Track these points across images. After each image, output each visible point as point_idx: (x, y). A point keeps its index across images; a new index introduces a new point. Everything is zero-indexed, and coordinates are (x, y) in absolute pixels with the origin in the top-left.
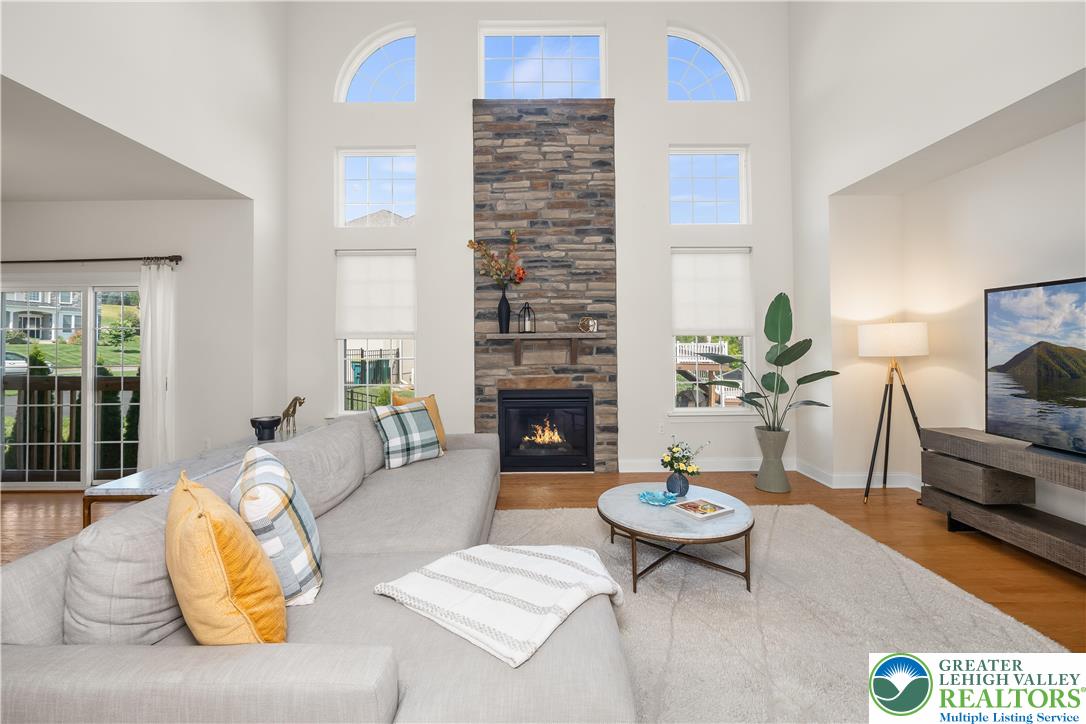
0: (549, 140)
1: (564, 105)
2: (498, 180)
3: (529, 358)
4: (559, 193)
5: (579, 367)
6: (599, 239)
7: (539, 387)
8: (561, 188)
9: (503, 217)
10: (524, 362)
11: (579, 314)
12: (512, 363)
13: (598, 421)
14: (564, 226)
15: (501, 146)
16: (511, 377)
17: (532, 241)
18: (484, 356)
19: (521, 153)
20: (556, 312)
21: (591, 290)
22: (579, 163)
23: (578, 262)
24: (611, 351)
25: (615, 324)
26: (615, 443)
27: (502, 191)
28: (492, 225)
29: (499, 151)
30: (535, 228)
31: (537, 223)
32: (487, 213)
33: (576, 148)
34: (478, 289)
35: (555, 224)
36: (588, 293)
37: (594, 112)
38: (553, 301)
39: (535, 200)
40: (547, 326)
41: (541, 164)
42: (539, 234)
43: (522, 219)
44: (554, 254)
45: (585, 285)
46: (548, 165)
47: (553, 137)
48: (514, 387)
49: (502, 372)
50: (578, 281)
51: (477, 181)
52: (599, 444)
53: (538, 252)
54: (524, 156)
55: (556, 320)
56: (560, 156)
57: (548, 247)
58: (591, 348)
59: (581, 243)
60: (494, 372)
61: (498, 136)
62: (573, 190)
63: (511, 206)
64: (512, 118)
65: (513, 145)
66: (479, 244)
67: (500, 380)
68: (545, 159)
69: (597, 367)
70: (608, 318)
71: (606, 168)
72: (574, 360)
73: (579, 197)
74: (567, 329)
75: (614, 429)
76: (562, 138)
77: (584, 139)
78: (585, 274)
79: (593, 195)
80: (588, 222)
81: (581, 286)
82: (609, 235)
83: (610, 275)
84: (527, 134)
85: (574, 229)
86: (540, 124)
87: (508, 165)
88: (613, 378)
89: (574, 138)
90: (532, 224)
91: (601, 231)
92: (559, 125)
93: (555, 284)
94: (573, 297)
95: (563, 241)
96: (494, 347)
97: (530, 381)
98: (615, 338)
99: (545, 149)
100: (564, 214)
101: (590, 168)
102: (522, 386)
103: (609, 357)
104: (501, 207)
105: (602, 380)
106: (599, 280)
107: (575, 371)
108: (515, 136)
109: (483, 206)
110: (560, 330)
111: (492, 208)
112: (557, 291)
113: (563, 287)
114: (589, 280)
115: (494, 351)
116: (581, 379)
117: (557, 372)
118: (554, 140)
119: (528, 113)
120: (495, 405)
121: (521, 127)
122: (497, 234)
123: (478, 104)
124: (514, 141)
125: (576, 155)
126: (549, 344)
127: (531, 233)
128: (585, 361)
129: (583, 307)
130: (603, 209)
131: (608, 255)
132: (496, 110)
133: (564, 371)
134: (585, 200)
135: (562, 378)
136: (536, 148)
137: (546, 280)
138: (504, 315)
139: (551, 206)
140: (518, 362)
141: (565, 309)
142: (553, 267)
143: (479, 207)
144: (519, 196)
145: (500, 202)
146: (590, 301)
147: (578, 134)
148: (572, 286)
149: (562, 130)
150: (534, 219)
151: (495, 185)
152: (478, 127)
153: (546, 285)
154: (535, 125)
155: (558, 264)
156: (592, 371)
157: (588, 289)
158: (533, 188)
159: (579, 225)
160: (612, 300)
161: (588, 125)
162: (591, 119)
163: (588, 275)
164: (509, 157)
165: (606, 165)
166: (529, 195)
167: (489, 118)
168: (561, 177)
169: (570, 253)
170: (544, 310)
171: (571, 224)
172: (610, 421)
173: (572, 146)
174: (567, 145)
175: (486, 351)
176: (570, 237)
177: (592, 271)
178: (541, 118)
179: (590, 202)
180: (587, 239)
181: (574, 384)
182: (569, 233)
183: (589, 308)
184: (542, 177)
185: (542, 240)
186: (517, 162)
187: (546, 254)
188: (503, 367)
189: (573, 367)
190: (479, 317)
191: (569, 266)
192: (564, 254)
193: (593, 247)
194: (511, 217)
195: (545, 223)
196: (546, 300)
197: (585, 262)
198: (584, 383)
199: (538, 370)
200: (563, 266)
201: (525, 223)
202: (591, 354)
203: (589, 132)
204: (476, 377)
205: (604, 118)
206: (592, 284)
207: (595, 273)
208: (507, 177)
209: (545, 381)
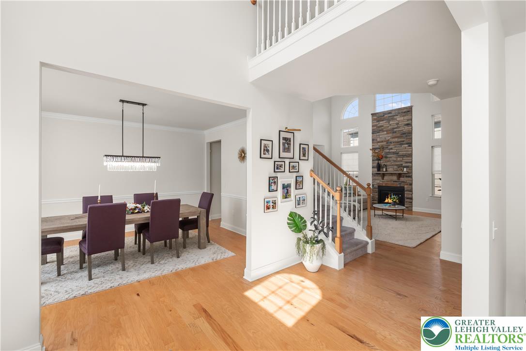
1: (396, 110)
2: (378, 133)
3: (386, 178)
4: (395, 134)
5: (401, 181)
6: (407, 146)
7: (389, 186)
9: (379, 142)
11: (401, 166)
12: (381, 179)
13: (406, 196)
14: (396, 143)
15: (379, 124)
16: (381, 183)
17: (387, 148)
20: (394, 166)
22: (400, 125)
23: (400, 152)
24: (411, 177)
25: (412, 169)
26: (412, 202)
27: (379, 135)
28: (376, 144)
30: (388, 144)
34: (373, 160)
35: (393, 143)
36: (403, 161)
38: (393, 163)
39: (388, 137)
40: (390, 170)
41: (390, 127)
42: (389, 145)
44: (393, 151)
46: (392, 127)
48: (382, 185)
49: (379, 181)
51: (372, 133)
52: (406, 202)
53: (388, 150)
54: (385, 126)
55: (393, 168)
56: (395, 124)
57: (391, 149)
59: (401, 147)
60: (377, 181)
61: (378, 121)
62: (398, 133)
63: (381, 139)
64: (381, 116)
65: (381, 123)
66: (373, 149)
67: (379, 183)
70: (410, 168)
72: (399, 178)
73: (400, 135)
74: (397, 171)
75: (411, 199)
76: (396, 119)
77: (402, 118)
79: (405, 133)
80: (403, 141)
81: (401, 159)
82: (410, 144)
83: (411, 155)
84: (386, 120)
86: (389, 117)
87: (380, 128)
88: (411, 184)
89: (399, 118)
90: (387, 143)
91: (407, 144)
92: (394, 116)
94: (399, 162)
95: (396, 147)
97: (386, 184)
98: (412, 173)
99: (390, 123)
100: (396, 140)
101: (404, 126)
102: (384, 185)
103: (410, 178)
104: (378, 140)
105: (407, 185)
106: (407, 157)
107: (399, 182)
108: (383, 121)
110: (395, 171)
111: (376, 140)
112: (394, 160)
113: (396, 159)
115: (377, 176)
116: (401, 184)
118: (393, 120)
119: (386, 114)
120: (377, 190)
121: (384, 118)
122: (377, 146)
123: (373, 114)
124: (382, 122)
125: (400, 123)
126: (392, 174)
127: (386, 146)
128: (402, 179)
129: (402, 164)
130: (408, 137)
131: (410, 150)
132: (377, 115)
133: (395, 182)
134: (402, 135)
135: (395, 184)
136: (388, 123)
138: (379, 167)
139: (392, 138)
140: (383, 179)
141: (397, 165)
143: (373, 140)
144: (384, 136)
145: (378, 138)
146: (404, 163)
147: (401, 117)
148: (398, 159)
149: (395, 117)
150: (387, 142)
152: (373, 120)
153: (391, 159)
155: (394, 153)
156: (404, 182)
158: (387, 134)
159: (400, 142)
160: (411, 162)
161: (403, 114)
162: (404, 112)
163: (403, 156)
164: (382, 126)
165: (410, 125)
166: (387, 135)
167: (375, 117)
168: (395, 130)
169: (398, 150)
170: (390, 166)
171: (398, 142)
172: (410, 196)
173: (399, 121)
174: (397, 121)
175: (375, 176)
178: (389, 115)
179: (404, 136)
180: (403, 146)
181: (399, 185)
182: (398, 145)
183: (403, 165)
184: (389, 131)
185: (390, 147)
187: (391, 151)
190: (373, 167)
191: (398, 154)
192: (396, 150)
193: (405, 148)
194: (382, 142)
195: (391, 143)
196: (391, 163)
197: (402, 152)
199: (389, 181)
200: (396, 154)
201: (385, 143)
202: (404, 177)
203: (403, 116)
204: (372, 182)
205: (409, 111)
206: (404, 158)
207: (405, 155)
208: (381, 132)
209: (390, 184)
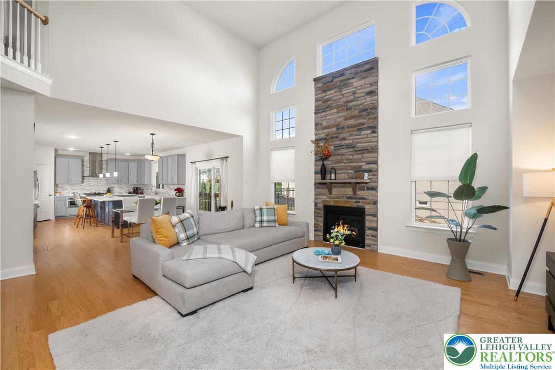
0: (346, 88)
1: (352, 68)
2: (324, 112)
3: (335, 191)
4: (349, 112)
5: (358, 196)
6: (369, 132)
7: (340, 205)
8: (351, 109)
9: (325, 128)
10: (333, 193)
11: (359, 171)
12: (328, 193)
13: (367, 224)
14: (352, 127)
15: (325, 96)
16: (328, 199)
17: (337, 137)
18: (318, 190)
19: (332, 97)
20: (348, 170)
21: (365, 158)
22: (359, 95)
23: (358, 145)
24: (375, 189)
25: (377, 175)
26: (376, 236)
27: (325, 116)
28: (321, 132)
29: (324, 98)
30: (340, 131)
31: (339, 128)
32: (319, 127)
33: (358, 88)
34: (316, 161)
35: (348, 128)
36: (363, 160)
37: (367, 67)
38: (346, 165)
39: (339, 117)
40: (343, 177)
41: (341, 100)
42: (341, 133)
43: (334, 127)
44: (347, 142)
45: (361, 155)
46: (345, 99)
47: (346, 86)
48: (329, 204)
49: (324, 197)
50: (358, 154)
51: (316, 113)
52: (368, 236)
53: (340, 142)
54: (334, 98)
55: (347, 173)
56: (350, 94)
57: (344, 139)
58: (364, 187)
59: (360, 135)
60: (322, 197)
61: (324, 91)
62: (356, 109)
63: (329, 123)
64: (329, 82)
65: (330, 94)
66: (316, 142)
67: (323, 201)
68: (343, 97)
69: (366, 197)
70: (374, 172)
71: (373, 94)
72: (355, 192)
73: (359, 112)
74: (352, 178)
75: (376, 229)
76: (351, 85)
77: (362, 82)
78: (362, 150)
79: (366, 110)
80: (363, 124)
81: (360, 156)
82: (374, 129)
83: (374, 149)
84: (336, 87)
85: (356, 128)
86: (341, 81)
87: (327, 104)
88: (375, 203)
89: (357, 83)
90: (338, 129)
91: (370, 128)
92: (350, 79)
93: (347, 156)
94: (356, 162)
95: (351, 135)
96: (322, 186)
97: (336, 202)
98: (377, 182)
99: (344, 92)
100: (352, 122)
101: (365, 96)
102: (332, 204)
103: (373, 192)
104: (324, 124)
105: (369, 204)
106: (368, 152)
107: (356, 198)
108: (331, 90)
109: (318, 124)
110: (349, 178)
111: (321, 124)
112: (348, 159)
113: (351, 157)
114: (363, 153)
115: (321, 187)
116: (358, 202)
117: (348, 198)
118: (347, 87)
119: (336, 77)
120: (322, 212)
121: (333, 85)
122: (322, 136)
123: (316, 80)
124: (330, 92)
125: (358, 92)
126: (345, 184)
127: (336, 134)
128: (361, 193)
129: (360, 167)
130: (371, 116)
131: (374, 139)
132: (323, 80)
133: (350, 198)
134: (362, 113)
135: (349, 202)
136: (340, 93)
137: (343, 155)
138: (323, 172)
139: (346, 119)
140: (330, 193)
141: (352, 168)
142: (347, 148)
143: (316, 125)
144: (333, 116)
145: (324, 121)
146: (364, 164)
147: (359, 80)
148: (355, 157)
149: (351, 81)
151: (323, 114)
152: (317, 89)
153: (343, 157)
154: (339, 82)
155: (349, 146)
156: (364, 199)
157: (363, 158)
158: (338, 112)
159: (359, 126)
160: (376, 163)
161: (363, 74)
162: (366, 70)
164: (328, 100)
165: (373, 93)
166: (336, 116)
167: (320, 85)
168: (351, 104)
169: (354, 141)
170: (341, 169)
171: (354, 126)
172: (374, 225)
173: (356, 87)
174: (354, 88)
175: (318, 188)
176: (355, 133)
177: (365, 148)
178: (342, 78)
179: (364, 113)
180: (363, 133)
181: (355, 205)
182: (354, 131)
183: (363, 167)
184: (341, 107)
185: (342, 136)
186: (331, 102)
187: (343, 142)
188: (325, 195)
189: (355, 196)
190: (316, 173)
191: (354, 147)
192: (351, 141)
193: (366, 136)
194: (328, 127)
195: (343, 128)
196: (343, 164)
197: (362, 144)
198: (360, 204)
199: (341, 197)
200: (352, 147)
201: (335, 129)
202: (364, 190)
203: (364, 78)
204: (315, 199)
205: (372, 68)
206: (365, 155)
207: (366, 149)
208: (328, 109)
209: (342, 203)
